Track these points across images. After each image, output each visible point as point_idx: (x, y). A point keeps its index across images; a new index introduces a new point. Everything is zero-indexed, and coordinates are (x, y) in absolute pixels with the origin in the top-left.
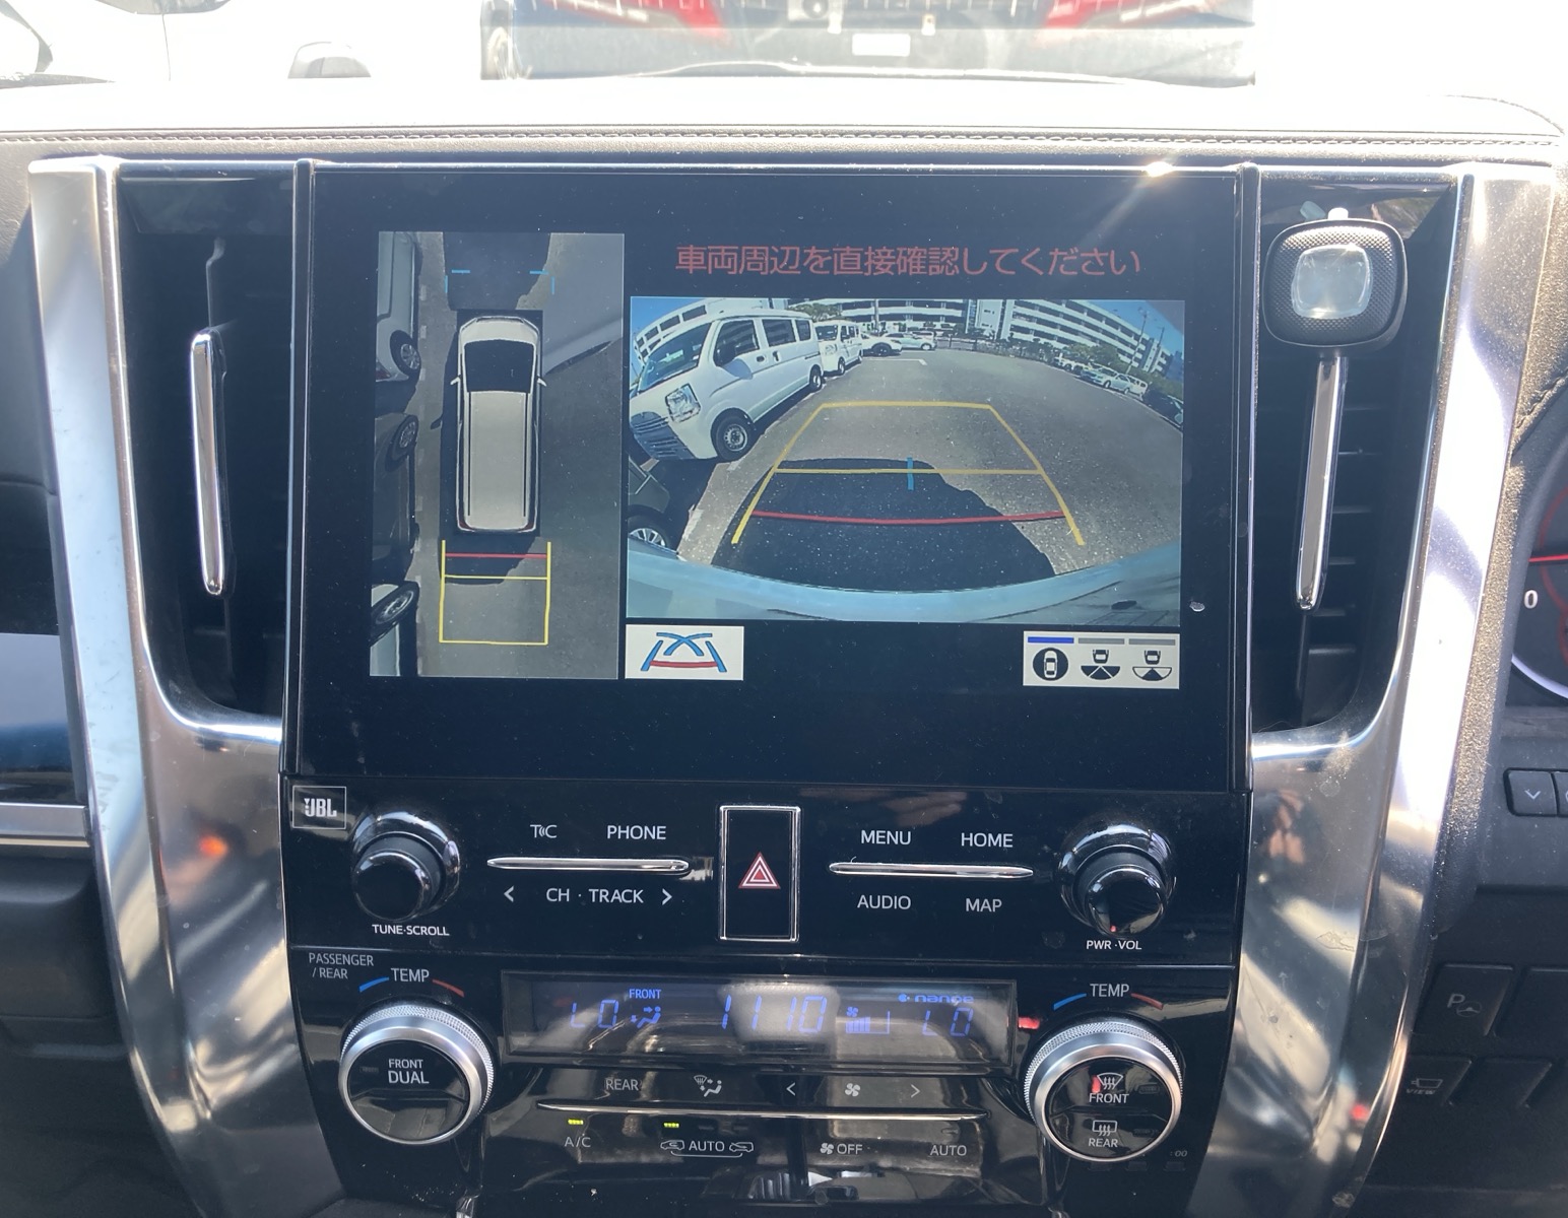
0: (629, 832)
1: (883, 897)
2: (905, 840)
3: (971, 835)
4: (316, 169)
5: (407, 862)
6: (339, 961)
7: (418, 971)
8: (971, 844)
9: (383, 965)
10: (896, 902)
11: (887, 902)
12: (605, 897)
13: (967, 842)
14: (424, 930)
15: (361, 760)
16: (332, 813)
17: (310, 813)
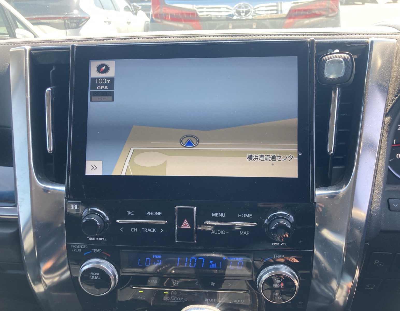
0: (152, 213)
1: (218, 231)
2: (224, 215)
3: (241, 214)
4: (76, 47)
5: (95, 220)
6: (79, 247)
7: (99, 250)
8: (241, 217)
9: (90, 248)
10: (221, 232)
11: (219, 232)
12: (146, 230)
13: (240, 216)
14: (100, 239)
15: (85, 195)
16: (77, 208)
17: (72, 208)
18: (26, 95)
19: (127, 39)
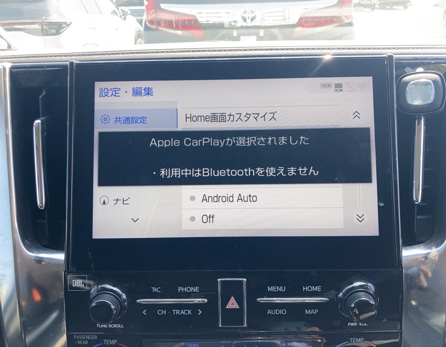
0: (186, 289)
1: (276, 310)
2: (283, 289)
3: (307, 287)
4: (76, 64)
5: (108, 303)
6: (85, 338)
7: (113, 340)
8: (307, 290)
9: (101, 338)
10: (281, 312)
11: (278, 312)
12: (178, 313)
13: (305, 290)
14: (115, 326)
15: (92, 266)
16: (82, 285)
17: (74, 285)
18: (6, 130)
19: (142, 53)
